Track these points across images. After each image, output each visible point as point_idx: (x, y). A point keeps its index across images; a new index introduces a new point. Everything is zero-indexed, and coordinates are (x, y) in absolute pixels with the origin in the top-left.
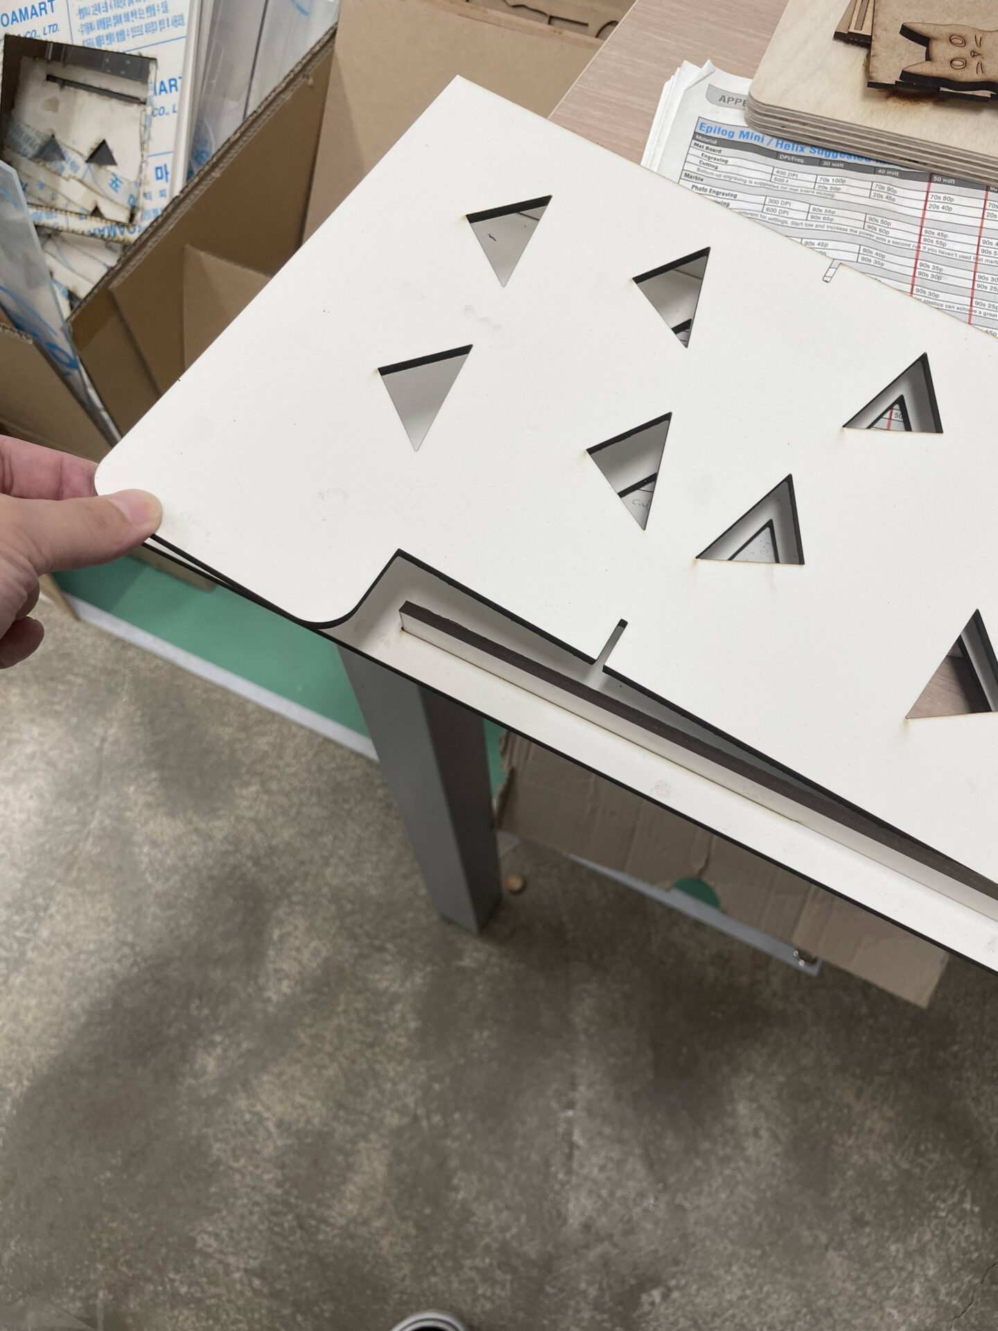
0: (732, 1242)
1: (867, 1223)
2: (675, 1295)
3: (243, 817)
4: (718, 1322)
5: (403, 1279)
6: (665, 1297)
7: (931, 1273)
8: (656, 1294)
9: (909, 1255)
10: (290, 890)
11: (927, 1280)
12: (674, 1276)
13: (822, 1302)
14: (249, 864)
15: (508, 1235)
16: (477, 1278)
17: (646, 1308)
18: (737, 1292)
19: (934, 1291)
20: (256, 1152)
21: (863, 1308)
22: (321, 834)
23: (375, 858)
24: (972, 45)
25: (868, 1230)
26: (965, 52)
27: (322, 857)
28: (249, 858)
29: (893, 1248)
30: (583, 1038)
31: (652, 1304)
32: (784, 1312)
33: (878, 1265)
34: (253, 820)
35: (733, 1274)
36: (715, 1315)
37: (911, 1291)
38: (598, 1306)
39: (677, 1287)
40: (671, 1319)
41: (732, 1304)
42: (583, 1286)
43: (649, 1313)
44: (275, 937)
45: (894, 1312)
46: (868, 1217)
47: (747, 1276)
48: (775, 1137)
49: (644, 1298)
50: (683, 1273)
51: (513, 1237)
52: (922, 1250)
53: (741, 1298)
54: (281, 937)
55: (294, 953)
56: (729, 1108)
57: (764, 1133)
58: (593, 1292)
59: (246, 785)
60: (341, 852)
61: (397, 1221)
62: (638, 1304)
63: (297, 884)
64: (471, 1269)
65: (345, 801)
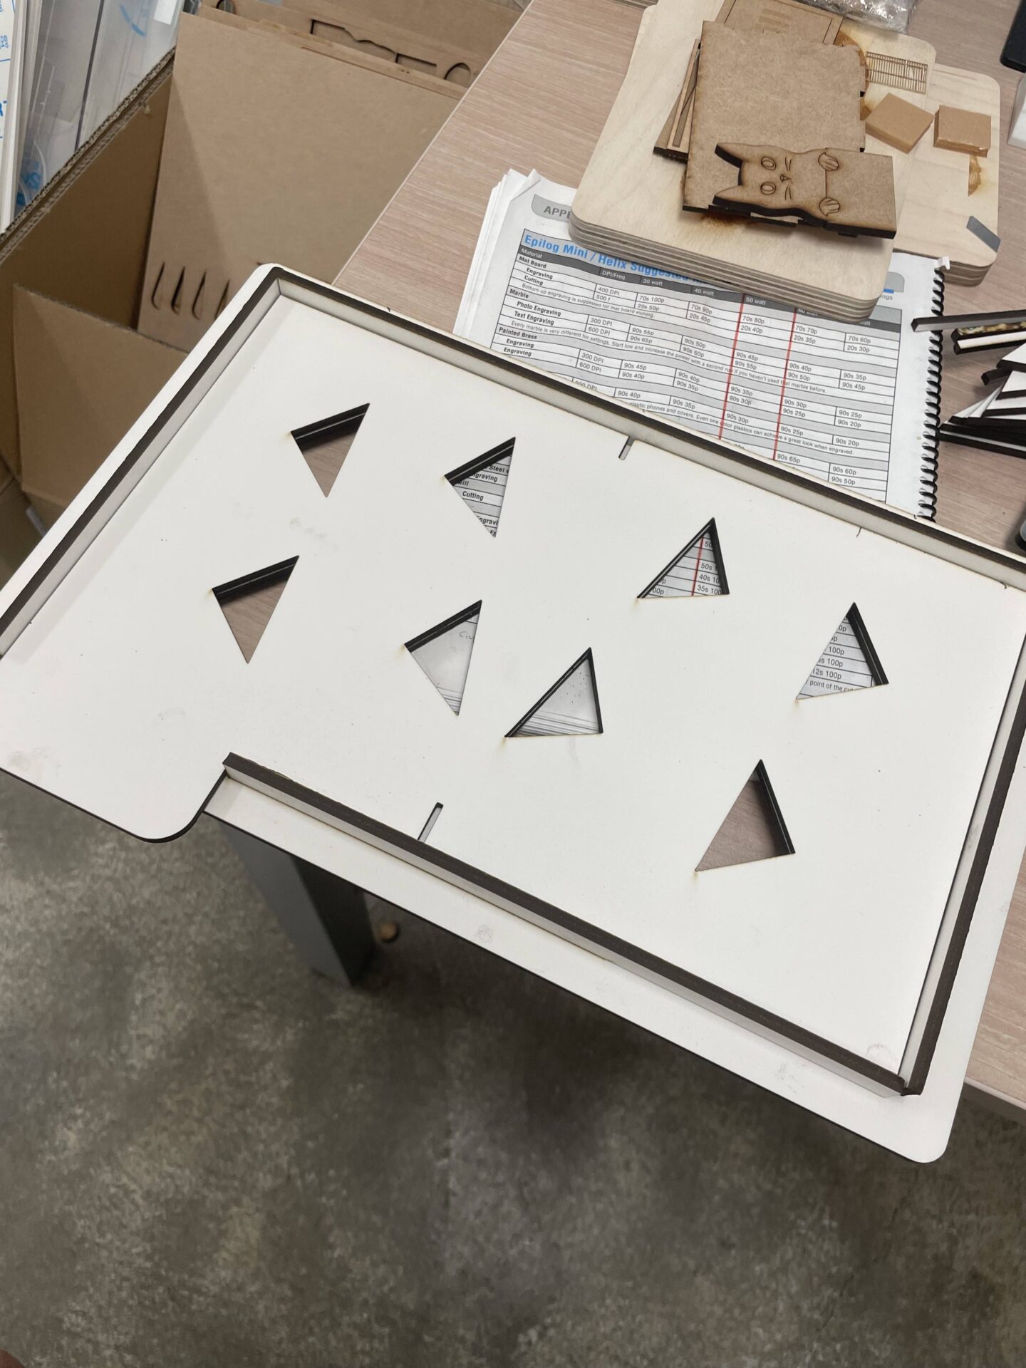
0: (605, 1275)
1: (732, 1246)
2: (552, 1332)
3: (99, 877)
4: (592, 1355)
5: (280, 1342)
6: (541, 1336)
7: (794, 1289)
8: (533, 1334)
9: (773, 1275)
10: (152, 951)
11: (790, 1296)
12: (550, 1313)
13: (692, 1327)
14: (108, 926)
15: (386, 1288)
16: (356, 1334)
17: (523, 1348)
18: (611, 1324)
19: (797, 1308)
20: (123, 1226)
21: (730, 1329)
22: (184, 890)
23: (242, 913)
24: (781, 168)
25: (733, 1252)
26: (775, 176)
27: (186, 914)
28: (106, 919)
29: (757, 1268)
30: (457, 1084)
31: (530, 1343)
32: (655, 1340)
33: (744, 1286)
34: (110, 879)
35: (607, 1307)
36: (589, 1349)
37: (775, 1309)
38: (476, 1350)
39: (554, 1325)
40: (547, 1357)
41: (605, 1337)
42: (461, 1332)
43: (526, 1353)
44: (138, 1002)
45: (760, 1331)
46: (734, 1239)
47: (620, 1308)
48: (645, 1167)
49: (521, 1338)
50: (558, 1311)
51: (391, 1290)
52: (784, 1269)
53: (614, 1330)
54: (144, 1000)
55: (158, 1018)
56: (601, 1143)
57: (635, 1166)
58: (470, 1337)
59: (103, 842)
60: (207, 908)
61: (273, 1285)
62: (515, 1345)
63: (159, 944)
64: (349, 1325)
65: (210, 855)
